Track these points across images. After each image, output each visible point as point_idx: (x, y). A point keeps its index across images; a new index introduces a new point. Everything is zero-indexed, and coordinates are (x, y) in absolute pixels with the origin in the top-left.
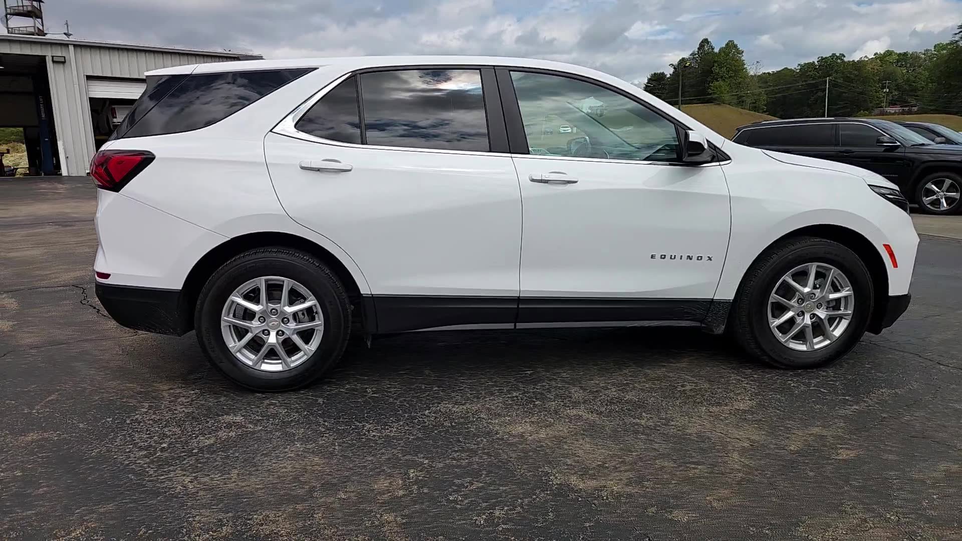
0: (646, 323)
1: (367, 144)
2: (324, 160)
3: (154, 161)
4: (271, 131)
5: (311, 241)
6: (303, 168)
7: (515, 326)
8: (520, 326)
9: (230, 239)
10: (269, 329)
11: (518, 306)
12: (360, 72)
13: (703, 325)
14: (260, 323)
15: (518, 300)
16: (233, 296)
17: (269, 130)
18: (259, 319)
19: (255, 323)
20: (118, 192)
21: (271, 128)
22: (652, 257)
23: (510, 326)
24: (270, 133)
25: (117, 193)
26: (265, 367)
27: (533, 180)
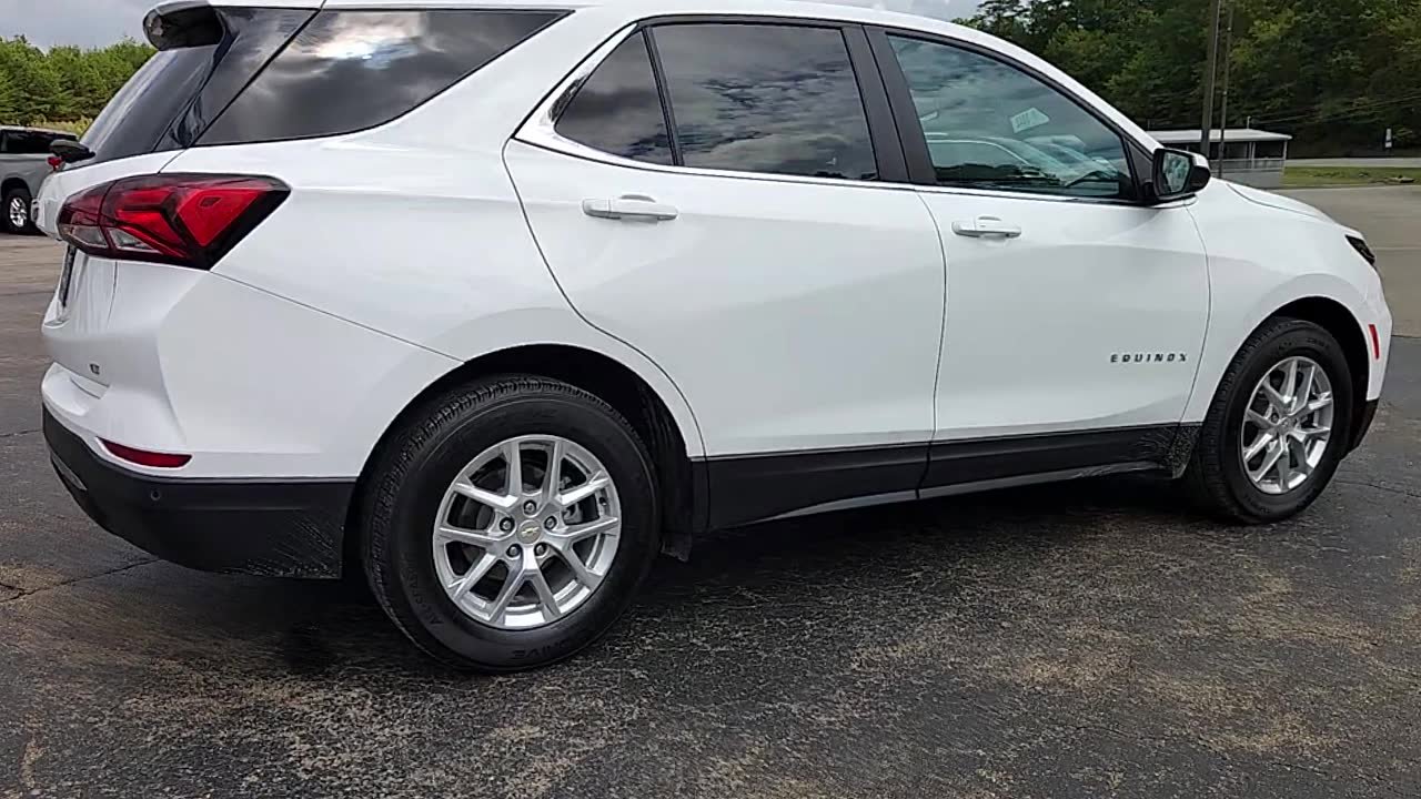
0: (1092, 471)
1: (683, 165)
2: (625, 197)
3: (288, 199)
4: (513, 137)
5: (609, 359)
6: (592, 213)
7: (918, 494)
8: (925, 493)
9: (462, 363)
10: (521, 544)
11: (928, 458)
12: (650, 22)
13: (1161, 467)
14: (502, 533)
15: (931, 448)
16: (458, 481)
17: (510, 134)
18: (501, 524)
19: (493, 533)
20: (208, 268)
21: (512, 132)
22: (1113, 359)
23: (909, 495)
24: (512, 140)
25: (206, 272)
26: (512, 621)
27: (961, 233)
